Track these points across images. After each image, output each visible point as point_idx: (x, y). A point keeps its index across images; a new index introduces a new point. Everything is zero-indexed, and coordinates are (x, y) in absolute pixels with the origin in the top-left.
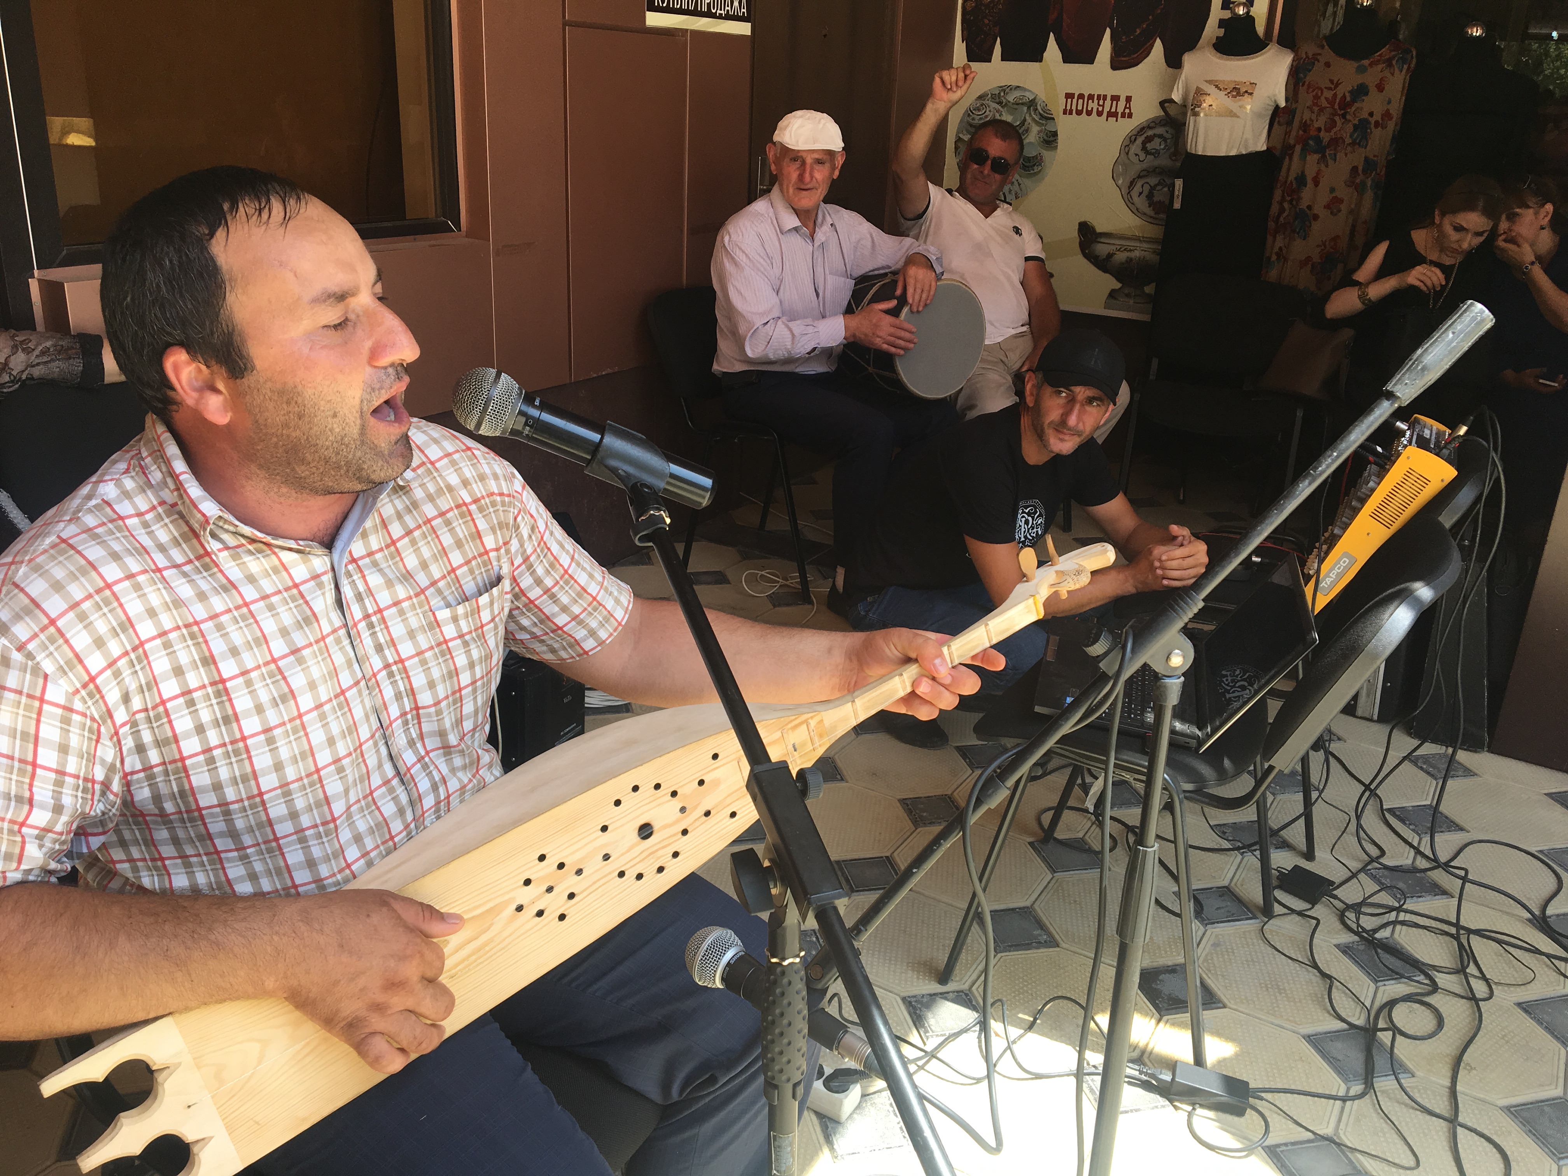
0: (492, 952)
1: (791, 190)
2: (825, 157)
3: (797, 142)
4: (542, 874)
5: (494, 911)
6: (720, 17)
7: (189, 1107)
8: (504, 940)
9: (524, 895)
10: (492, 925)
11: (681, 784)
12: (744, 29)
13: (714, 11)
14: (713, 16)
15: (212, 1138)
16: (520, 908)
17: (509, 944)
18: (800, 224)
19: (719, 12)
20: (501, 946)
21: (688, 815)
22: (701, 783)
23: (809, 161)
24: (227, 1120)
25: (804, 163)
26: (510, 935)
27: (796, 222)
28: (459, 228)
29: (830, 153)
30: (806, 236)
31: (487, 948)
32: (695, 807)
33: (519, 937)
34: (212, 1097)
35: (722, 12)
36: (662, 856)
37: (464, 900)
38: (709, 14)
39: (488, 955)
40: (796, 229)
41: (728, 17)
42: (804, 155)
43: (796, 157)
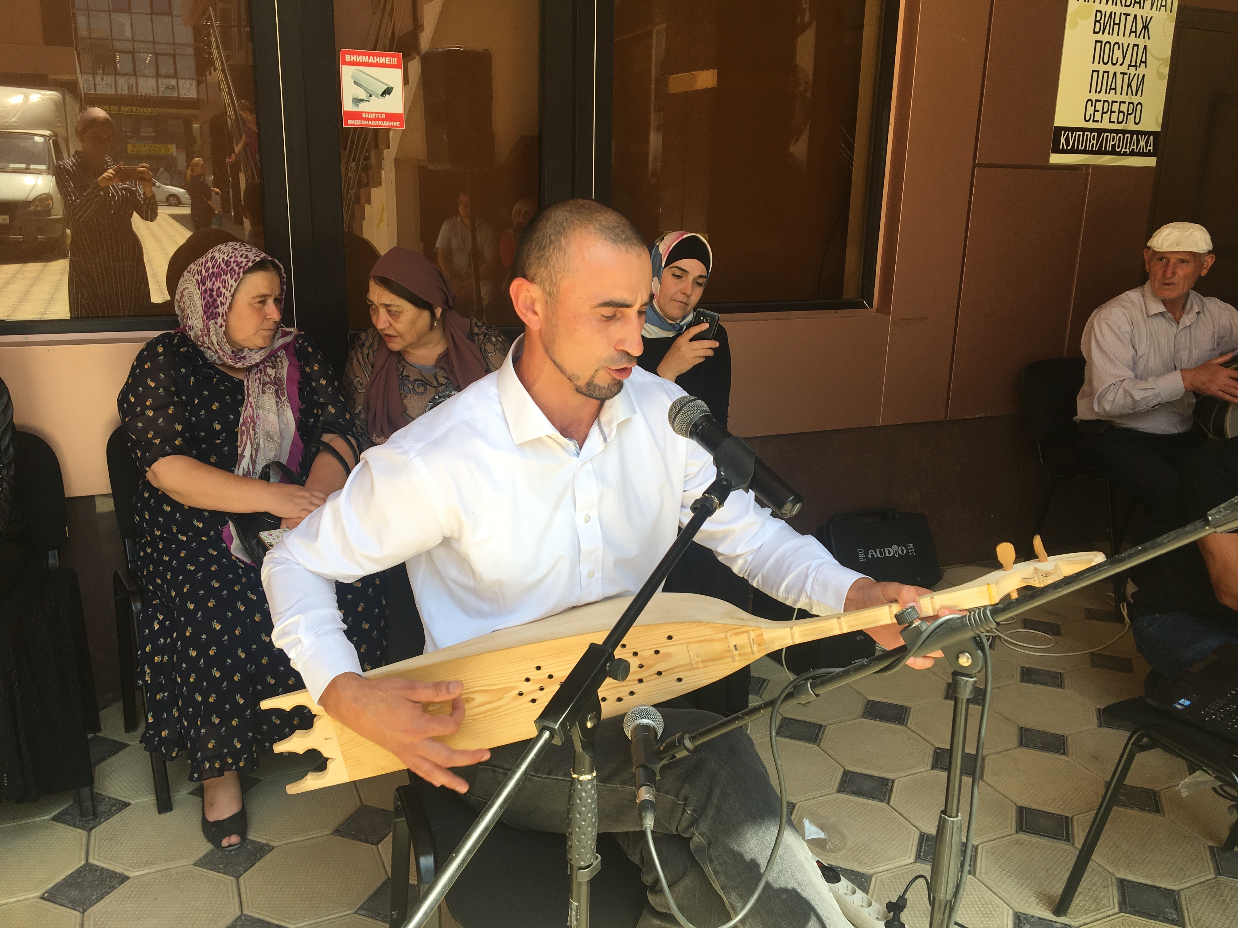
0: (500, 714)
1: (1157, 285)
2: (1188, 258)
3: (1162, 246)
4: (537, 677)
5: (507, 690)
6: (1125, 154)
7: (326, 739)
8: (509, 709)
9: (525, 687)
10: (502, 698)
11: (640, 649)
12: (1151, 162)
13: (1117, 150)
14: (1119, 154)
15: (335, 759)
16: (521, 694)
17: (511, 713)
18: (1165, 310)
19: (1123, 150)
20: (506, 712)
21: (644, 671)
22: (657, 652)
23: (1173, 261)
24: (345, 753)
25: (1168, 261)
26: (513, 708)
27: (1162, 308)
28: (871, 305)
29: (1194, 255)
30: (1172, 320)
31: (498, 711)
32: (651, 666)
33: (518, 711)
34: (338, 739)
35: (1127, 150)
36: (621, 692)
37: (487, 678)
38: (1113, 152)
39: (498, 715)
40: (1162, 314)
41: (1133, 154)
42: (1168, 256)
43: (1161, 256)
